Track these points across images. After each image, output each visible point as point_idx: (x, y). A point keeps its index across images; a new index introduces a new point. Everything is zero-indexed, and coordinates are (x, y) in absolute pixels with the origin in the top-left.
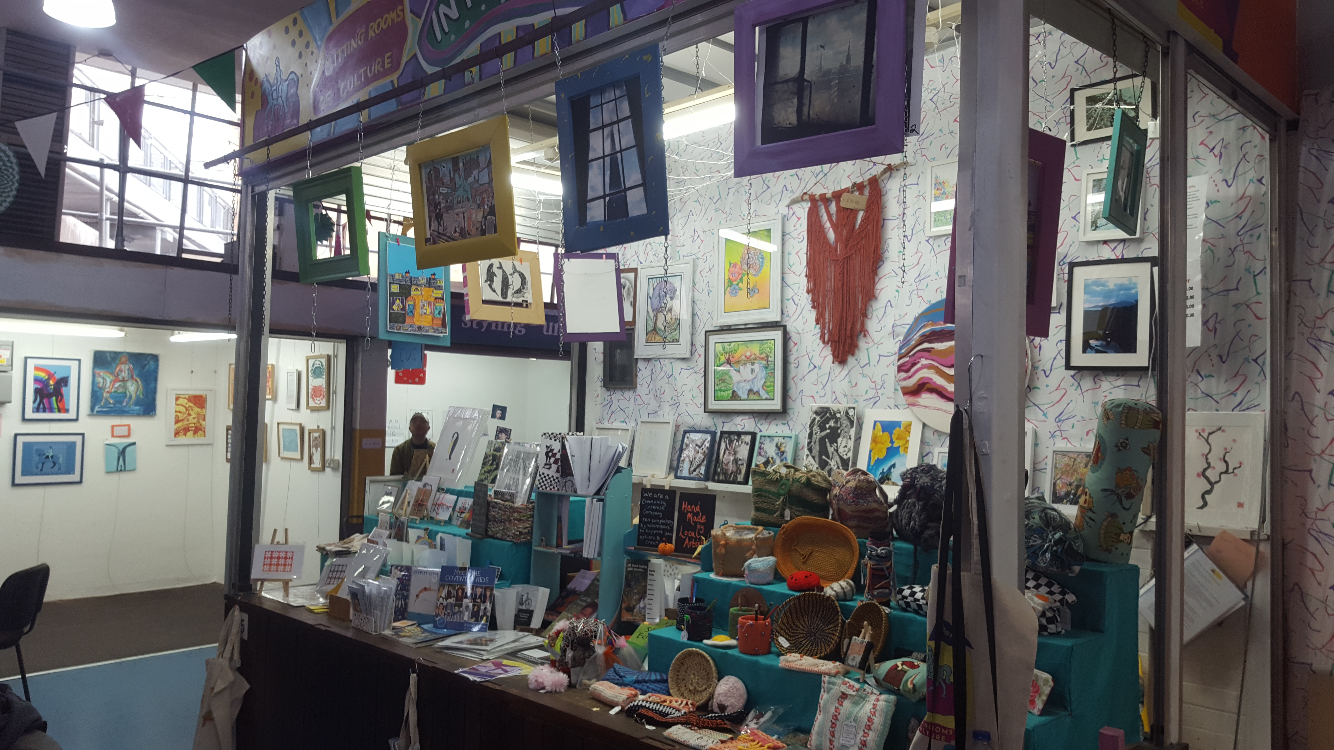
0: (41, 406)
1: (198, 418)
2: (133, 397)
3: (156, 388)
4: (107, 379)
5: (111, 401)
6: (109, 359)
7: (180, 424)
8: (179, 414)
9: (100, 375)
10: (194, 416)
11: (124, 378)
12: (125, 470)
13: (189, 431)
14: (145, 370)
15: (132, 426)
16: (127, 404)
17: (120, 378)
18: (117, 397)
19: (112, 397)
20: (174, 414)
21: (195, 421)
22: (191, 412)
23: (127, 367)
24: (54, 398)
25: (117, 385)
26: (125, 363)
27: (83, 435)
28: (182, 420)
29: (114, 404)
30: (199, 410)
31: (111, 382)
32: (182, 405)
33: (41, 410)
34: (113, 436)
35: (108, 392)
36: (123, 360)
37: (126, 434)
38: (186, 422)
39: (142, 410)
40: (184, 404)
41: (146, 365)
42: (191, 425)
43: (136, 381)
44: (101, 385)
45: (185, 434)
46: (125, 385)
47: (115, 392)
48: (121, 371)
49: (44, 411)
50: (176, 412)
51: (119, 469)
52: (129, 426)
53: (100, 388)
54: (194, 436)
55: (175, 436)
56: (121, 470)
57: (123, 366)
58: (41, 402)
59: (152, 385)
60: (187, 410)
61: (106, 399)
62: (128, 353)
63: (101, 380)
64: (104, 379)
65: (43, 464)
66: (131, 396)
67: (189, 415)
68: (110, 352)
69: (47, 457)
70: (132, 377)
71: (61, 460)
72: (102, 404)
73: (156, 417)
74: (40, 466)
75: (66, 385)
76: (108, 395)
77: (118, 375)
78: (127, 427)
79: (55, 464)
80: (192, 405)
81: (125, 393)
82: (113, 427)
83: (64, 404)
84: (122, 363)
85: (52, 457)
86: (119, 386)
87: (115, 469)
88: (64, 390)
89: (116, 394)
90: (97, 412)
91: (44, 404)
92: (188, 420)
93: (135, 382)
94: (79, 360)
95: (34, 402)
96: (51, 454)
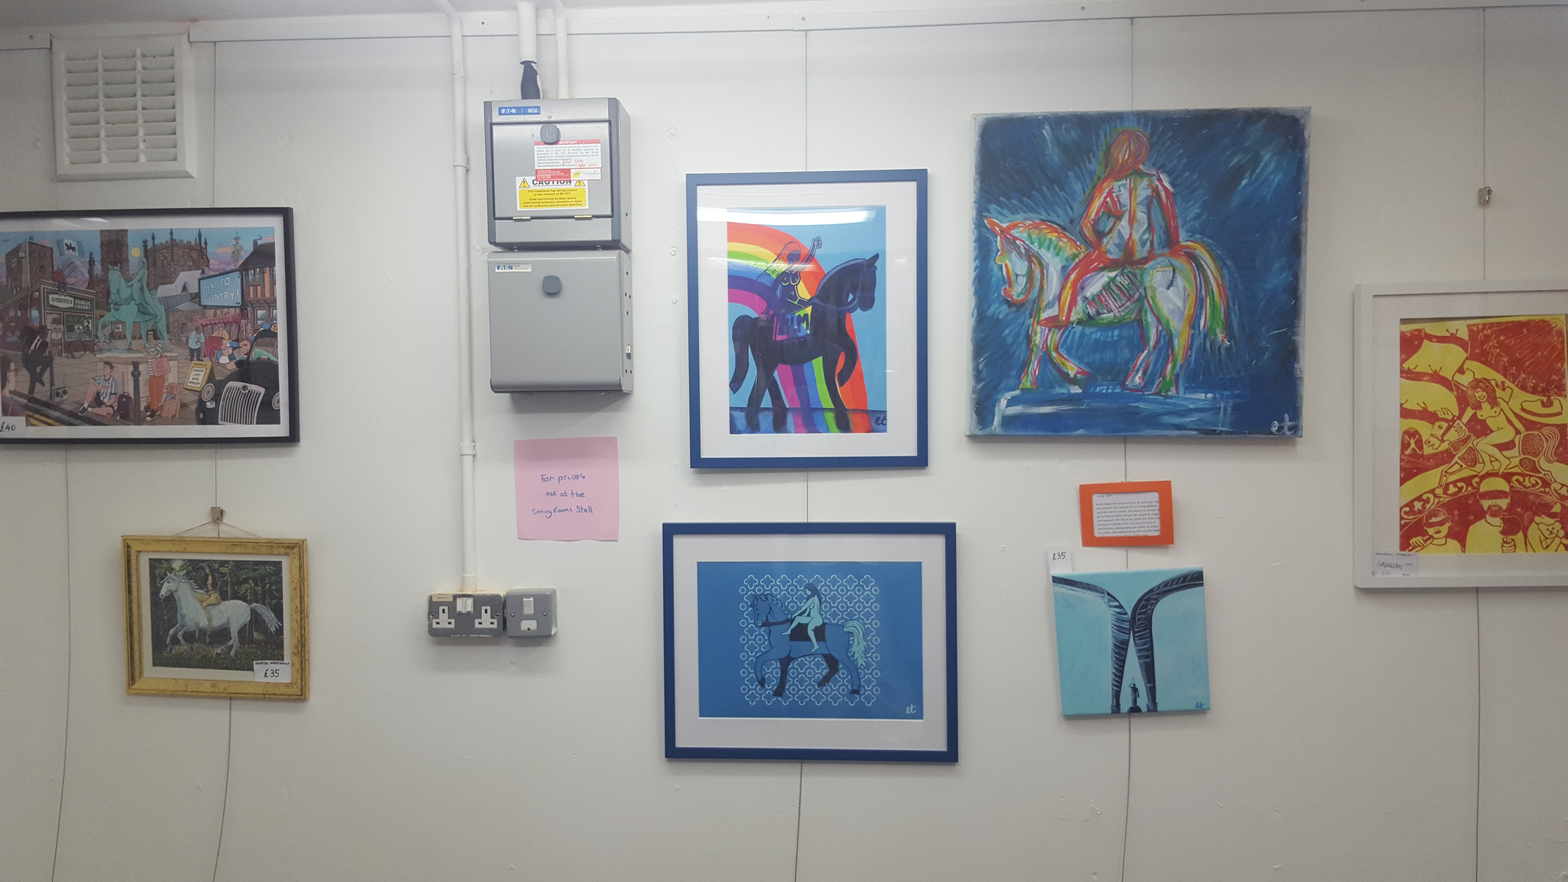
0: (767, 401)
1: (1529, 448)
2: (1180, 344)
3: (1293, 291)
4: (1047, 256)
5: (1072, 369)
6: (1053, 154)
7: (1430, 480)
8: (1424, 428)
9: (1011, 242)
10: (1505, 434)
11: (1127, 249)
12: (1153, 709)
13: (1480, 515)
14: (1236, 201)
15: (1177, 494)
16: (1148, 383)
17: (1111, 246)
18: (1099, 346)
19: (1075, 350)
20: (1396, 426)
21: (1512, 459)
22: (1486, 412)
23: (1143, 191)
24: (818, 363)
25: (1096, 285)
26: (1132, 171)
27: (948, 531)
28: (1444, 458)
29: (1088, 380)
30: (1534, 403)
31: (1065, 273)
32: (1437, 378)
33: (765, 419)
34: (1090, 539)
35: (1053, 323)
36: (1122, 155)
37: (1153, 529)
38: (1458, 471)
39: (1226, 405)
40: (1448, 373)
41: (1238, 173)
42: (1487, 486)
43: (1192, 257)
44: (1017, 291)
45: (1460, 535)
46: (1136, 282)
47: (1089, 320)
48: (1113, 212)
49: (779, 426)
50: (1406, 413)
51: (1126, 703)
52: (1164, 489)
53: (1018, 306)
54: (1508, 545)
55: (1405, 545)
56: (1135, 710)
57: (1121, 189)
58: (766, 382)
59: (1276, 279)
60: (1463, 401)
61: (1046, 359)
62: (1145, 118)
63: (1019, 266)
64: (1030, 257)
65: (786, 662)
66: (1167, 340)
67: (1480, 428)
68: (1057, 121)
69: (800, 633)
70: (1171, 242)
71: (858, 649)
72: (1027, 382)
73: (1302, 445)
74: (773, 671)
75: (867, 302)
76: (1055, 337)
77: (1100, 235)
78: (1154, 497)
79: (832, 663)
80: (1495, 376)
81: (1140, 323)
82: (1087, 493)
83: (861, 392)
84: (1118, 174)
85: (820, 632)
86: (1107, 287)
87: (1107, 706)
88: (858, 320)
89: (1095, 334)
90: (1008, 422)
91: (776, 397)
92: (1472, 459)
93: (1181, 263)
94: (920, 177)
95: (736, 383)
96: (814, 621)
